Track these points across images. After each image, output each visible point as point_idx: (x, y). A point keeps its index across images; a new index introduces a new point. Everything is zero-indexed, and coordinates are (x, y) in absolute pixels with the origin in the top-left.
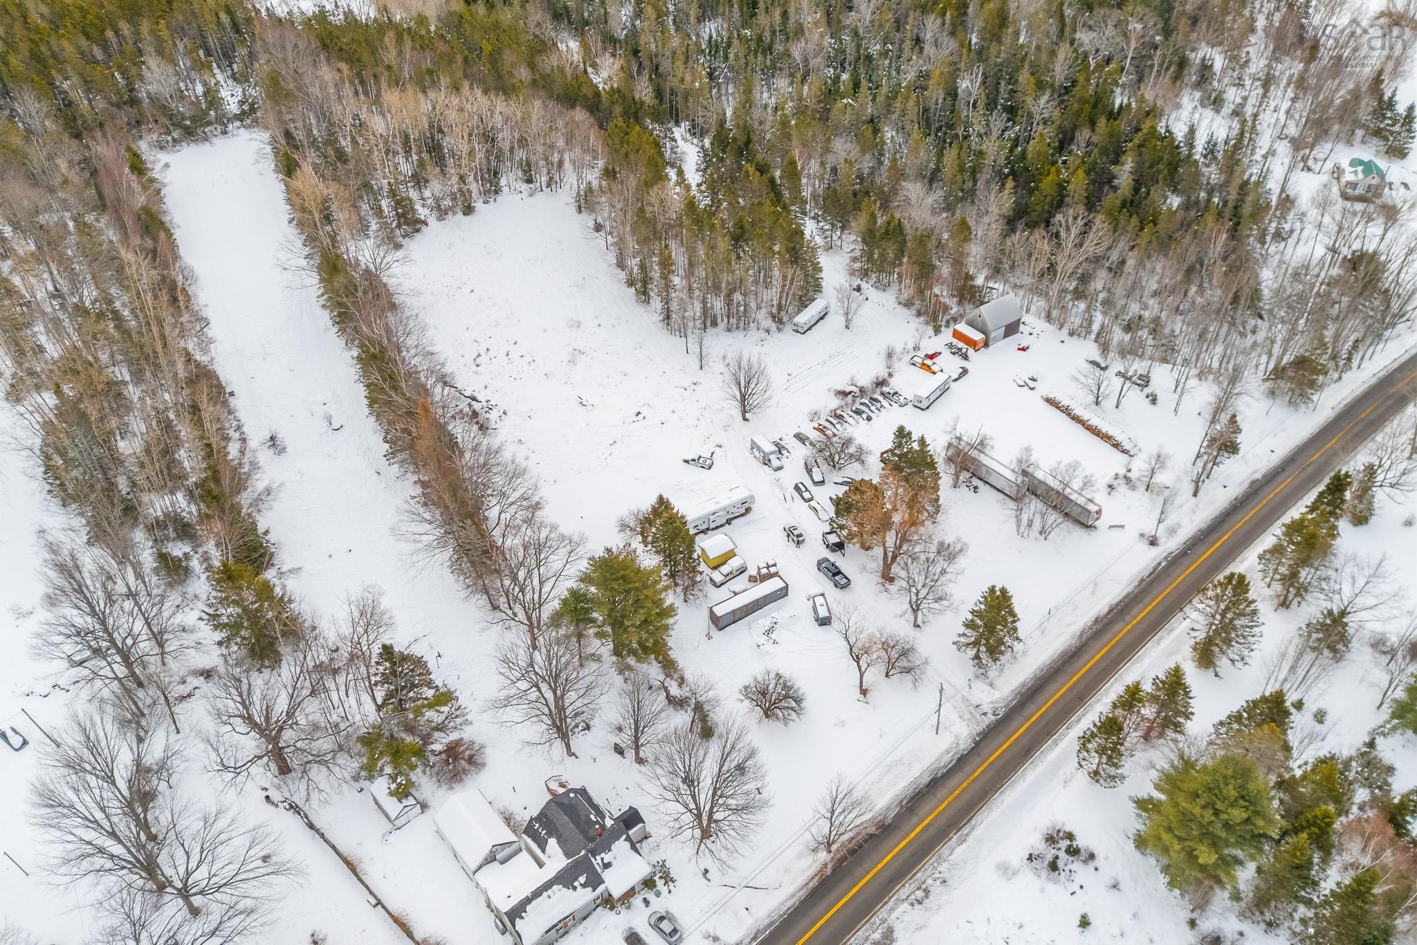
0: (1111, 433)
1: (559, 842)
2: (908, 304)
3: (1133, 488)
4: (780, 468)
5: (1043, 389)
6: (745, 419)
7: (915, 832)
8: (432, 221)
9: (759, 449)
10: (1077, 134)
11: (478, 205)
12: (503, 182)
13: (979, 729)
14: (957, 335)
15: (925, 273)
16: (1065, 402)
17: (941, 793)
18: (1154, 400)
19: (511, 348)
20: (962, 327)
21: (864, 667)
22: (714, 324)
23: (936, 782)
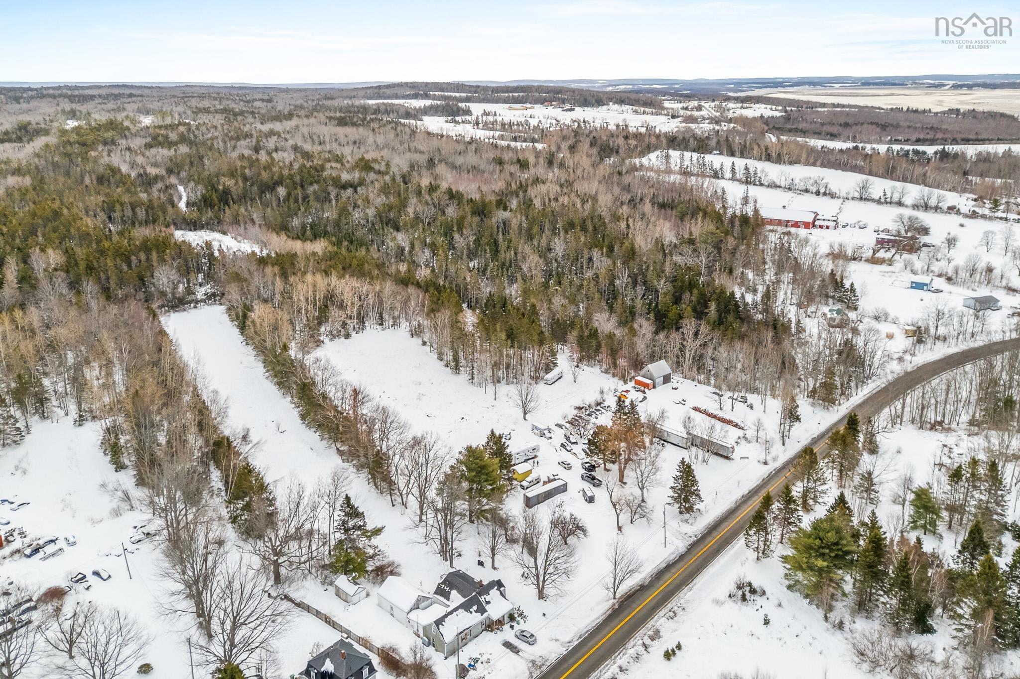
0: (731, 419)
1: (458, 592)
2: (607, 372)
3: (750, 442)
4: (550, 438)
5: (690, 404)
6: (525, 419)
7: (661, 587)
8: (327, 341)
9: (537, 428)
10: (683, 296)
11: (353, 334)
12: (367, 324)
13: (689, 543)
14: (638, 382)
15: (614, 353)
16: (703, 408)
17: (673, 570)
18: (751, 407)
19: (382, 394)
20: (639, 378)
21: (618, 511)
22: (499, 382)
23: (669, 567)
